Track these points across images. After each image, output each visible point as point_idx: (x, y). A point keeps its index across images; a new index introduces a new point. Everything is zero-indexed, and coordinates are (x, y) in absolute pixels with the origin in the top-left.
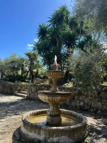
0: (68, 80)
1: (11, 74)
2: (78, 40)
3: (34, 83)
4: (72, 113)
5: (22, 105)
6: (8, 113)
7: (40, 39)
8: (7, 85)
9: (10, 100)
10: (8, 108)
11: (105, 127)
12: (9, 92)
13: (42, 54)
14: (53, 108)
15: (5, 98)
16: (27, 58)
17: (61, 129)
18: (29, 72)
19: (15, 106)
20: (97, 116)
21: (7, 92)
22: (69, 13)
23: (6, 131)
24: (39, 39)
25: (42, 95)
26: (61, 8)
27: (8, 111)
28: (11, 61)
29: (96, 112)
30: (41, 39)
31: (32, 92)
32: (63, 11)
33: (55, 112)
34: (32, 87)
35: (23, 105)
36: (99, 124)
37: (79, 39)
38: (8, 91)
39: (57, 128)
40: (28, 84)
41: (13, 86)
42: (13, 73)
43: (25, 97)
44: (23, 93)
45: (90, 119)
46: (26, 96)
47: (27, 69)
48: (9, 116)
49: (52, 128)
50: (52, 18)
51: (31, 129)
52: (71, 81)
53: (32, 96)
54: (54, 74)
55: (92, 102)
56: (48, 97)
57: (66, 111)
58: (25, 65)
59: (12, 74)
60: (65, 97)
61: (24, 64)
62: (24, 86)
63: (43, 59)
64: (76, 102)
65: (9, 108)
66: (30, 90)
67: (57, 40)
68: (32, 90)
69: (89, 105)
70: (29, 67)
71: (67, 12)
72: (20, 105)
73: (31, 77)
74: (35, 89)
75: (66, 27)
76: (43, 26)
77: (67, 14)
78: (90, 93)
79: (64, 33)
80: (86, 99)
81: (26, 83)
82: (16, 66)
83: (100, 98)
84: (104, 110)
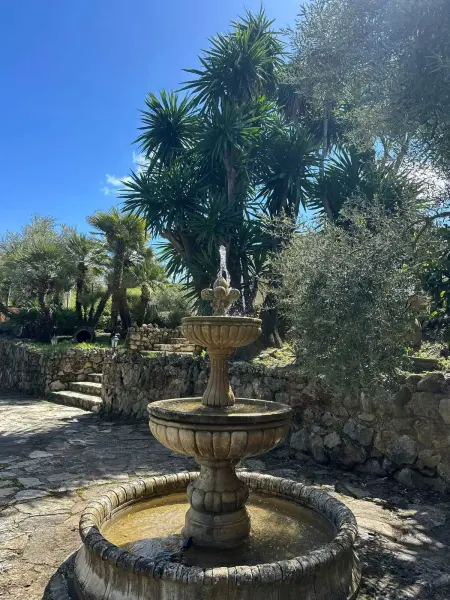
0: (275, 335)
1: (30, 306)
2: (316, 165)
3: (133, 347)
4: (291, 488)
5: (81, 447)
6: (22, 487)
7: (154, 162)
8: (18, 356)
9: (29, 426)
10: (21, 464)
11: (431, 547)
12: (25, 385)
13: (165, 224)
14: (214, 475)
15: (8, 413)
16: (98, 237)
17: (248, 577)
18: (111, 299)
19: (50, 452)
20: (394, 493)
21: (16, 385)
22: (278, 50)
23: (15, 578)
24: (149, 161)
25: (166, 427)
26: (243, 28)
27: (22, 480)
28: (33, 254)
29: (391, 475)
30: (159, 161)
31: (124, 389)
32: (252, 39)
33: (220, 494)
34: (121, 367)
35: (84, 447)
36: (405, 532)
37: (322, 160)
38: (19, 380)
39: (232, 570)
40: (104, 349)
41: (40, 362)
42: (42, 305)
43: (95, 408)
44: (84, 390)
45: (368, 511)
46: (97, 404)
47: (100, 282)
48: (24, 502)
49: (209, 573)
50: (204, 69)
51: (119, 577)
52: (287, 339)
53: (122, 404)
54: (215, 332)
55: (375, 433)
56: (191, 433)
57: (266, 480)
58: (91, 266)
59: (37, 308)
60: (262, 430)
61: (86, 264)
62: (88, 358)
63: (170, 246)
64: (309, 431)
65: (27, 463)
66: (114, 380)
67: (228, 169)
68: (122, 379)
69: (365, 447)
70: (109, 278)
71: (268, 46)
72: (72, 445)
73: (119, 318)
74: (137, 375)
75: (266, 110)
76: (167, 106)
77: (270, 53)
78: (366, 397)
79: (258, 138)
80: (350, 420)
81: (98, 348)
82: (53, 275)
83: (409, 420)
84: (426, 468)
